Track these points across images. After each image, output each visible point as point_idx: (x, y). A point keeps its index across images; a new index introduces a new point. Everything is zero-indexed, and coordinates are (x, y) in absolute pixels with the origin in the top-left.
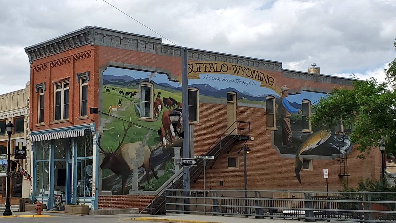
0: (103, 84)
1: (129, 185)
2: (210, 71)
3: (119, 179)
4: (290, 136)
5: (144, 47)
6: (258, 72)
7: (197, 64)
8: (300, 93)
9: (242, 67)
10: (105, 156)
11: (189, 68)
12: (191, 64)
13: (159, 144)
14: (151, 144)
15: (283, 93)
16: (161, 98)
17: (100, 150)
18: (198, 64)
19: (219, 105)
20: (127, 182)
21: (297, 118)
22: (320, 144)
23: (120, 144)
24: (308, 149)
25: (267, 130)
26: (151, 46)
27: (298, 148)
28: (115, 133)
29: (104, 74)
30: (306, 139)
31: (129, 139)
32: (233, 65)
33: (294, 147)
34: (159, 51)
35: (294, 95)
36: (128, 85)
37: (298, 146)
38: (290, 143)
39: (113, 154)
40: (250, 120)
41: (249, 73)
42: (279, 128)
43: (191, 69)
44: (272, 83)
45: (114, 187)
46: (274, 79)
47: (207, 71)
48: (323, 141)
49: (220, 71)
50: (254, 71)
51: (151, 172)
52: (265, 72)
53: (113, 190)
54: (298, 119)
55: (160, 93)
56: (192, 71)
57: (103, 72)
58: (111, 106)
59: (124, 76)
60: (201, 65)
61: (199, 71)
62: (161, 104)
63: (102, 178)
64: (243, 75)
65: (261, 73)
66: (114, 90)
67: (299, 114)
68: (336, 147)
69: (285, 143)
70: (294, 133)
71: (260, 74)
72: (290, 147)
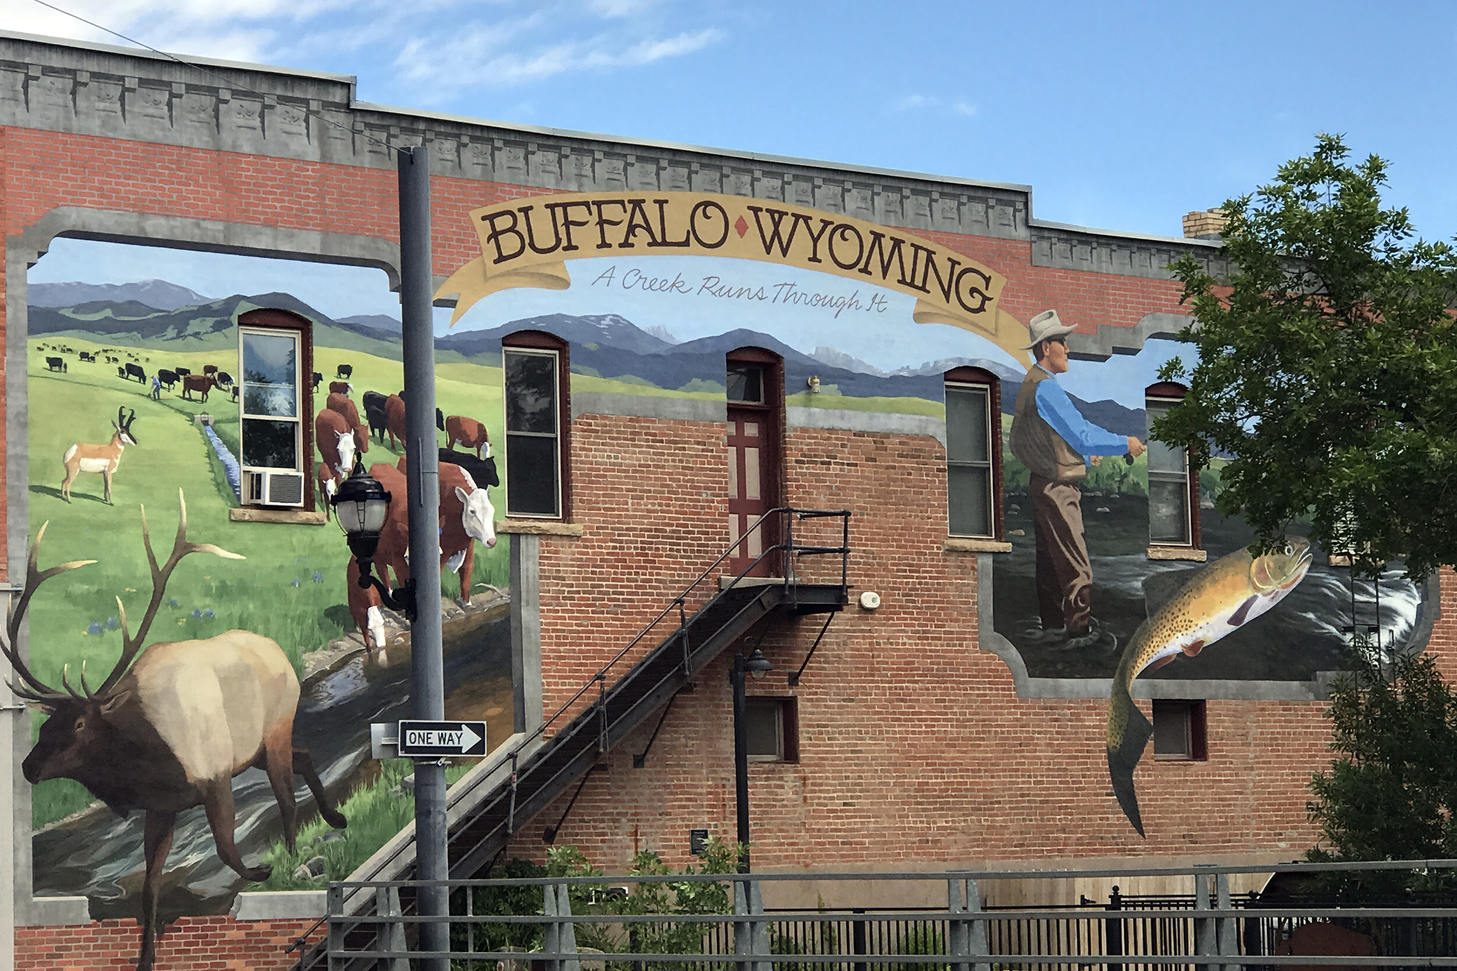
0: (33, 330)
1: (183, 865)
2: (626, 244)
3: (127, 833)
4: (1079, 583)
5: (254, 128)
6: (897, 243)
7: (552, 207)
8: (1134, 352)
9: (807, 219)
10: (49, 711)
11: (512, 229)
12: (520, 210)
13: (347, 645)
14: (300, 644)
15: (1038, 350)
16: (356, 396)
17: (21, 679)
18: (559, 211)
19: (682, 422)
20: (170, 847)
21: (1121, 482)
22: (1247, 620)
23: (131, 648)
24: (1179, 649)
25: (952, 550)
26: (295, 119)
27: (1123, 643)
28: (99, 592)
29: (34, 277)
30: (1170, 596)
31: (177, 620)
32: (756, 210)
33: (1103, 641)
34: (339, 142)
35: (1103, 358)
36: (171, 332)
37: (1123, 635)
38: (1082, 618)
39: (96, 701)
40: (855, 501)
41: (847, 251)
42: (1016, 540)
43: (518, 233)
44: (978, 298)
45: (101, 874)
46: (988, 280)
47: (610, 246)
48: (1262, 605)
49: (686, 243)
50: (878, 237)
51: (304, 793)
52: (938, 241)
53: (95, 888)
54: (1124, 489)
55: (345, 370)
56: (527, 247)
57: (30, 265)
58: (75, 447)
59: (145, 284)
60: (574, 214)
61: (564, 243)
62: (353, 424)
63: (35, 827)
64: (814, 259)
65: (917, 248)
66: (93, 359)
67: (1130, 461)
68: (1333, 630)
69: (1053, 618)
70: (1106, 564)
71: (907, 252)
72: (1082, 640)
